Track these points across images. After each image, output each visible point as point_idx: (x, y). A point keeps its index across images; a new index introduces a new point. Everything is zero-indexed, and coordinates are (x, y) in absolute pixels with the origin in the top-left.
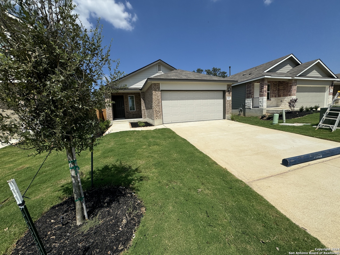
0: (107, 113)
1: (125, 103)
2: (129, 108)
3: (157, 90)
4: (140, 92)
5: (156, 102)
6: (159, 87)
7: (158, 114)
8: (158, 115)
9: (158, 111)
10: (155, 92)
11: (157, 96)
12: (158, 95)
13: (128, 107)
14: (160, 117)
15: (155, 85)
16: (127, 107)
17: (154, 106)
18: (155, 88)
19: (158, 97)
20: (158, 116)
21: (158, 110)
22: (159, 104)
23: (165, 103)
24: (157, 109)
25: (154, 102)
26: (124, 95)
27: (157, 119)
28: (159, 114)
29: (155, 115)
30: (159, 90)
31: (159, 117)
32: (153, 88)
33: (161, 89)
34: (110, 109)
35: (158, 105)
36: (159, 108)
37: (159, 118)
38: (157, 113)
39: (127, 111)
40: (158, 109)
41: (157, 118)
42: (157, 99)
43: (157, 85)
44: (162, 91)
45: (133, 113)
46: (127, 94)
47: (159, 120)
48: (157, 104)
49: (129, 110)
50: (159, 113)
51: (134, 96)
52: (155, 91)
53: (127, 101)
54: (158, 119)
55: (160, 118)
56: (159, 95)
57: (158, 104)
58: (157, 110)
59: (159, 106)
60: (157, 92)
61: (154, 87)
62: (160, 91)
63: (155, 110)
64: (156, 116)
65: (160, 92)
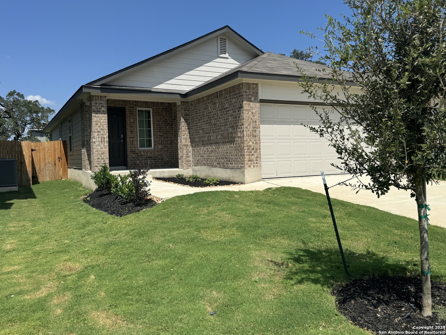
0: (96, 153)
1: (128, 128)
2: (137, 141)
3: (253, 99)
4: (178, 100)
5: (249, 127)
6: (257, 93)
7: (253, 155)
8: (253, 158)
9: (253, 149)
10: (249, 104)
11: (253, 113)
12: (254, 111)
13: (136, 139)
14: (257, 163)
15: (249, 88)
16: (132, 138)
17: (245, 135)
18: (249, 95)
19: (254, 116)
20: (252, 160)
21: (254, 147)
22: (255, 131)
23: (265, 130)
24: (251, 143)
25: (246, 128)
26: (127, 108)
27: (250, 166)
28: (256, 156)
29: (247, 158)
30: (256, 100)
31: (255, 162)
32: (244, 94)
33: (260, 97)
34: (104, 141)
35: (253, 134)
36: (255, 140)
37: (254, 166)
38: (251, 152)
39: (133, 149)
40: (253, 143)
41: (251, 164)
42: (251, 119)
43: (253, 88)
44: (262, 101)
45: (149, 154)
46: (136, 105)
47: (255, 169)
48: (251, 133)
49: (138, 147)
50: (255, 152)
51: (151, 110)
52: (248, 101)
53: (134, 122)
54: (252, 167)
55: (257, 166)
56: (256, 111)
57: (253, 131)
58: (250, 146)
59: (255, 136)
60: (251, 103)
61: (246, 92)
62: (258, 102)
63: (247, 146)
64: (249, 161)
65: (258, 105)
